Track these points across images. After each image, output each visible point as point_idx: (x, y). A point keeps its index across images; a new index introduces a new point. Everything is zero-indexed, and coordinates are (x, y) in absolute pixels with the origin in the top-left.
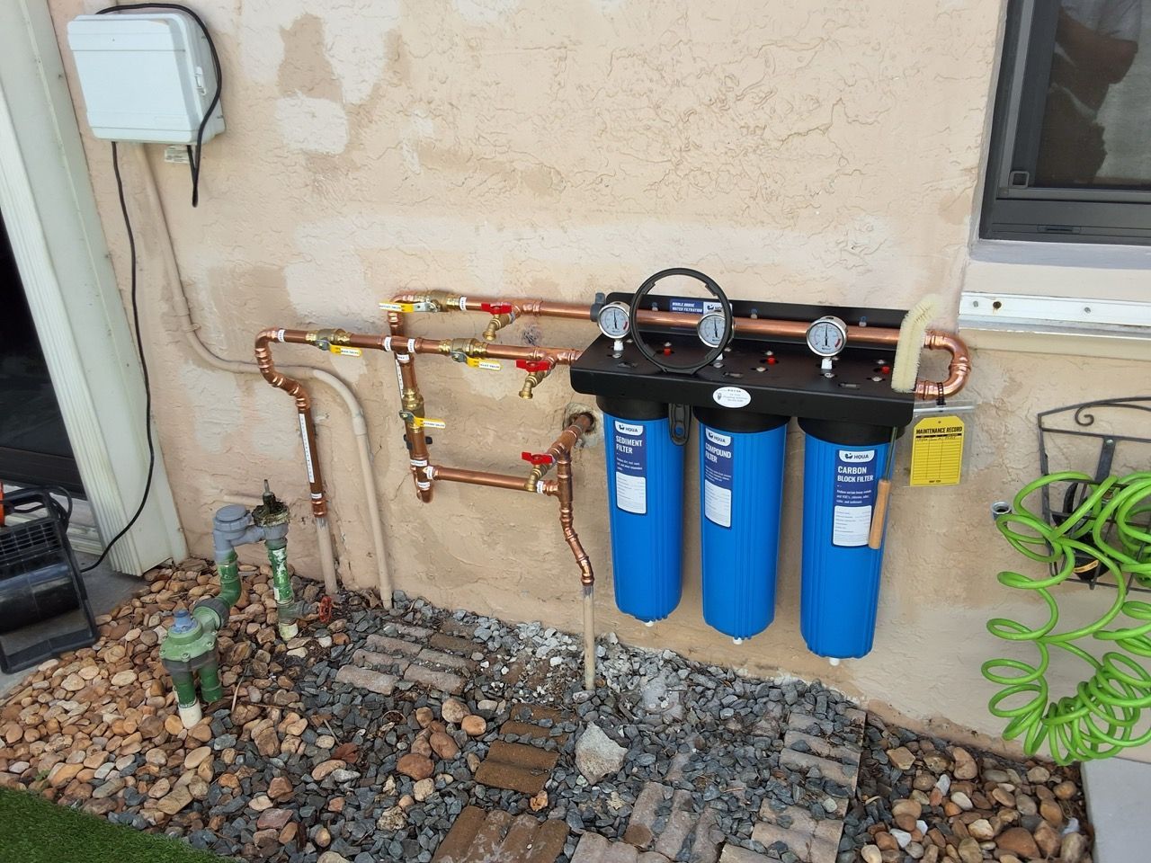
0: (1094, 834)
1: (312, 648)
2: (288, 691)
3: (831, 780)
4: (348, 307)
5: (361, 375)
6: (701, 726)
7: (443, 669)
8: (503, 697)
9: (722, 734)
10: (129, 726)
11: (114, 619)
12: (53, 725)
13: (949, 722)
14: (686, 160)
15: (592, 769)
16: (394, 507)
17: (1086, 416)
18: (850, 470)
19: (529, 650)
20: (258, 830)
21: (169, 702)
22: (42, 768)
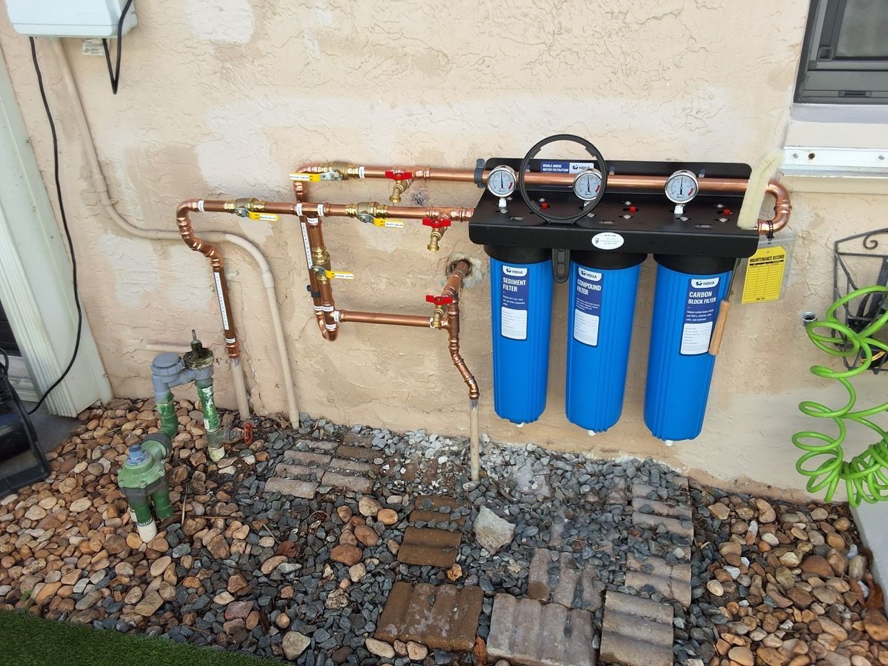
0: (872, 556)
1: (240, 465)
2: (227, 503)
3: (674, 533)
4: (256, 179)
5: (267, 237)
6: (567, 501)
7: (352, 474)
8: (405, 492)
9: (584, 506)
10: (95, 546)
11: (60, 455)
12: (25, 551)
13: (750, 481)
14: (558, 41)
15: (491, 542)
16: (298, 346)
17: (872, 242)
18: (699, 294)
19: (419, 453)
20: (226, 620)
21: (125, 521)
22: (24, 589)
